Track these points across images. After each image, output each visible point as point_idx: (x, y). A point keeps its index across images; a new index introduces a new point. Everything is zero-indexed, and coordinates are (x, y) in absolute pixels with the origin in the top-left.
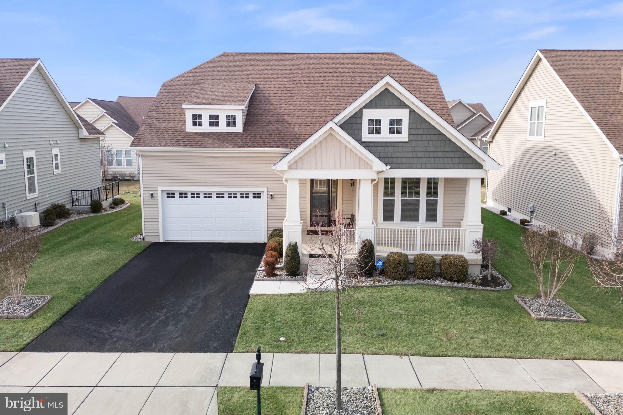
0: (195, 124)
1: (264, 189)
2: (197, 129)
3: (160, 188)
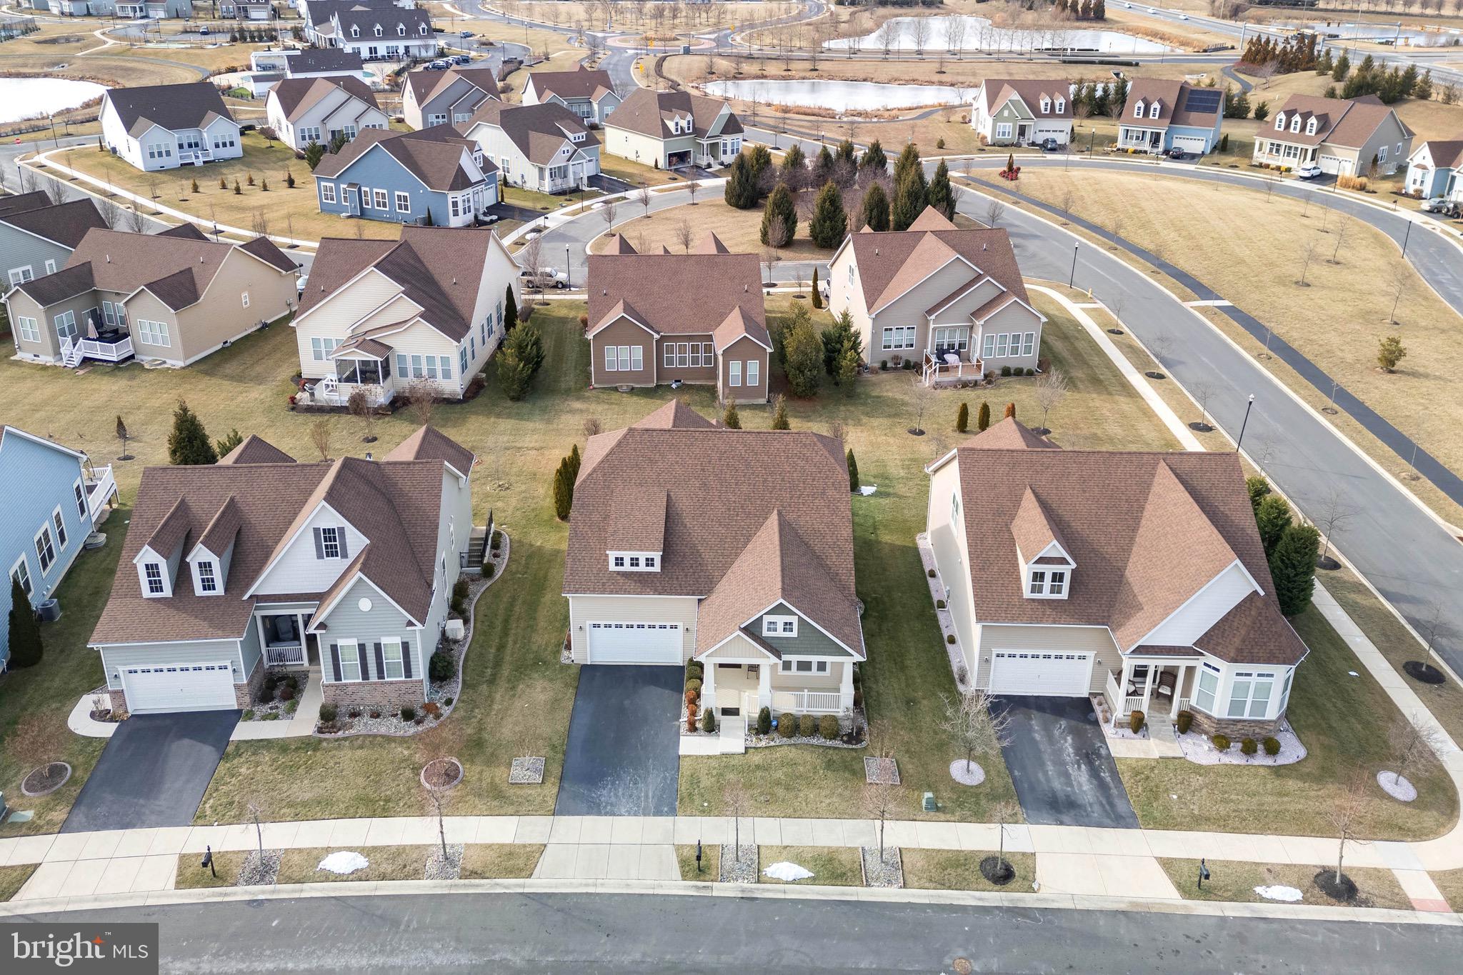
0: (617, 564)
1: (680, 623)
2: (620, 569)
3: (588, 622)
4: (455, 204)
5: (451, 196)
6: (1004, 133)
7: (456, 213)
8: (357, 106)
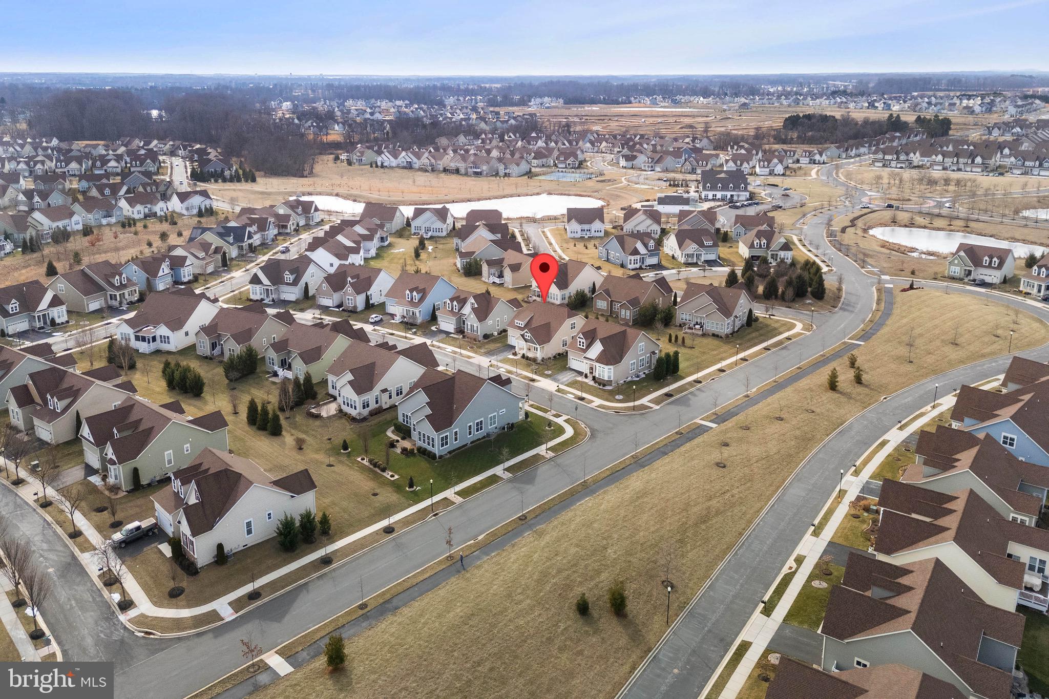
4: (631, 260)
5: (630, 257)
6: (955, 272)
7: (630, 263)
8: (649, 222)
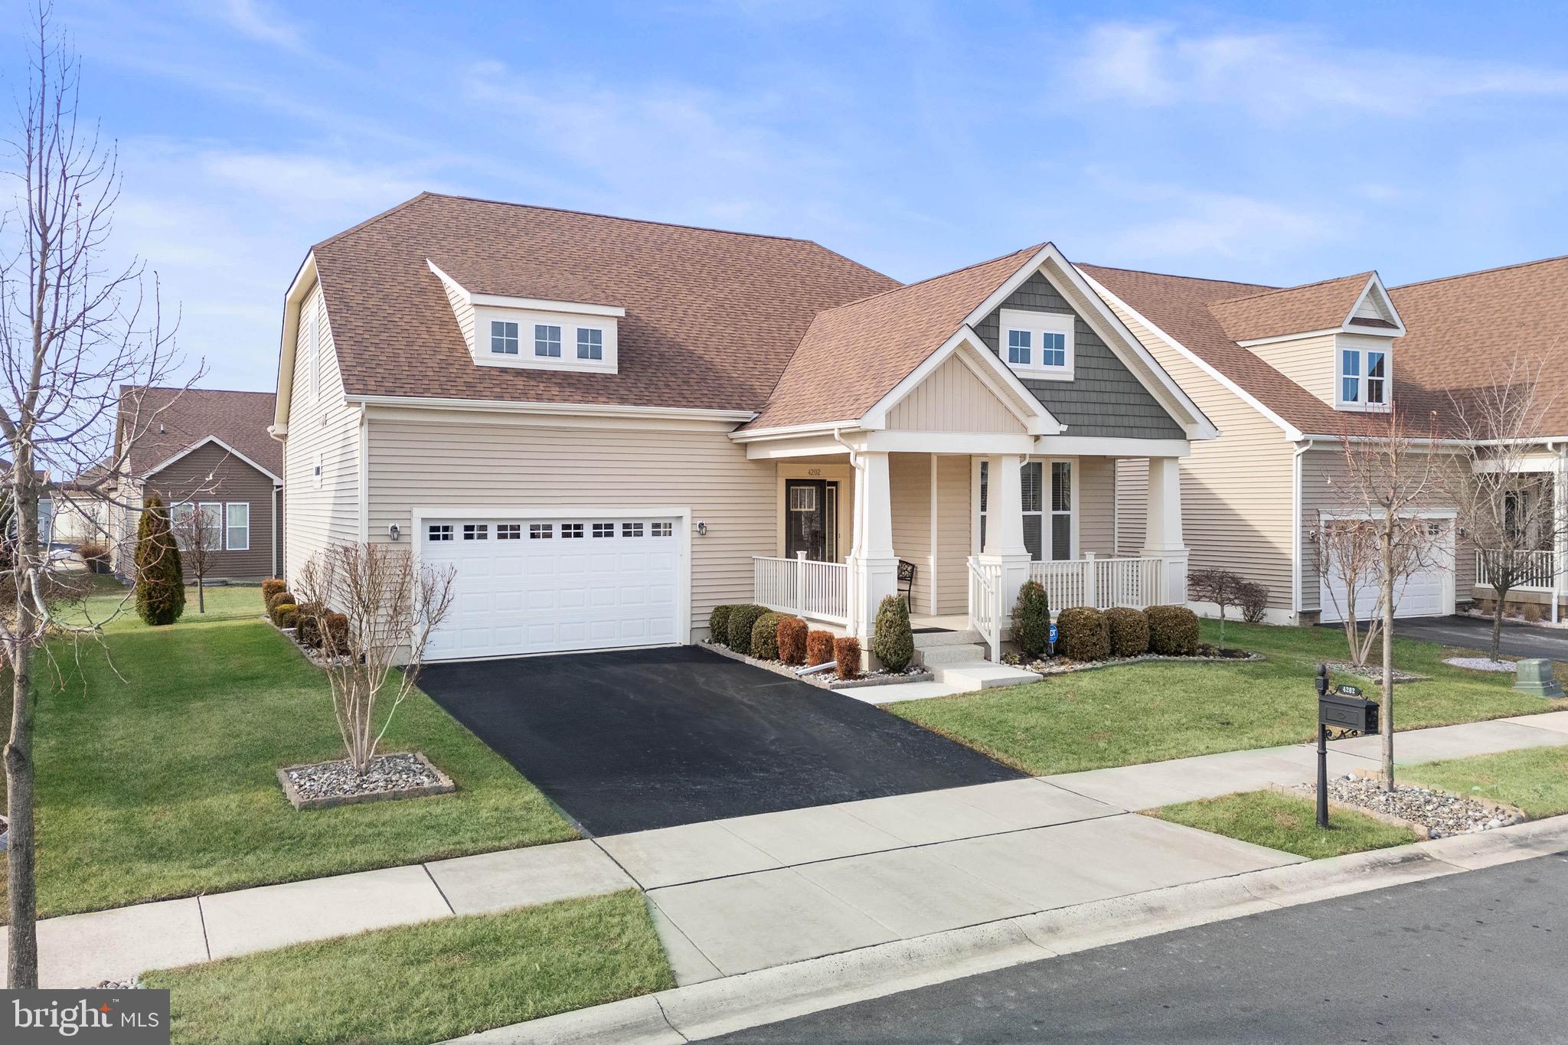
0: (497, 346)
1: (685, 512)
2: (505, 360)
3: (419, 513)
